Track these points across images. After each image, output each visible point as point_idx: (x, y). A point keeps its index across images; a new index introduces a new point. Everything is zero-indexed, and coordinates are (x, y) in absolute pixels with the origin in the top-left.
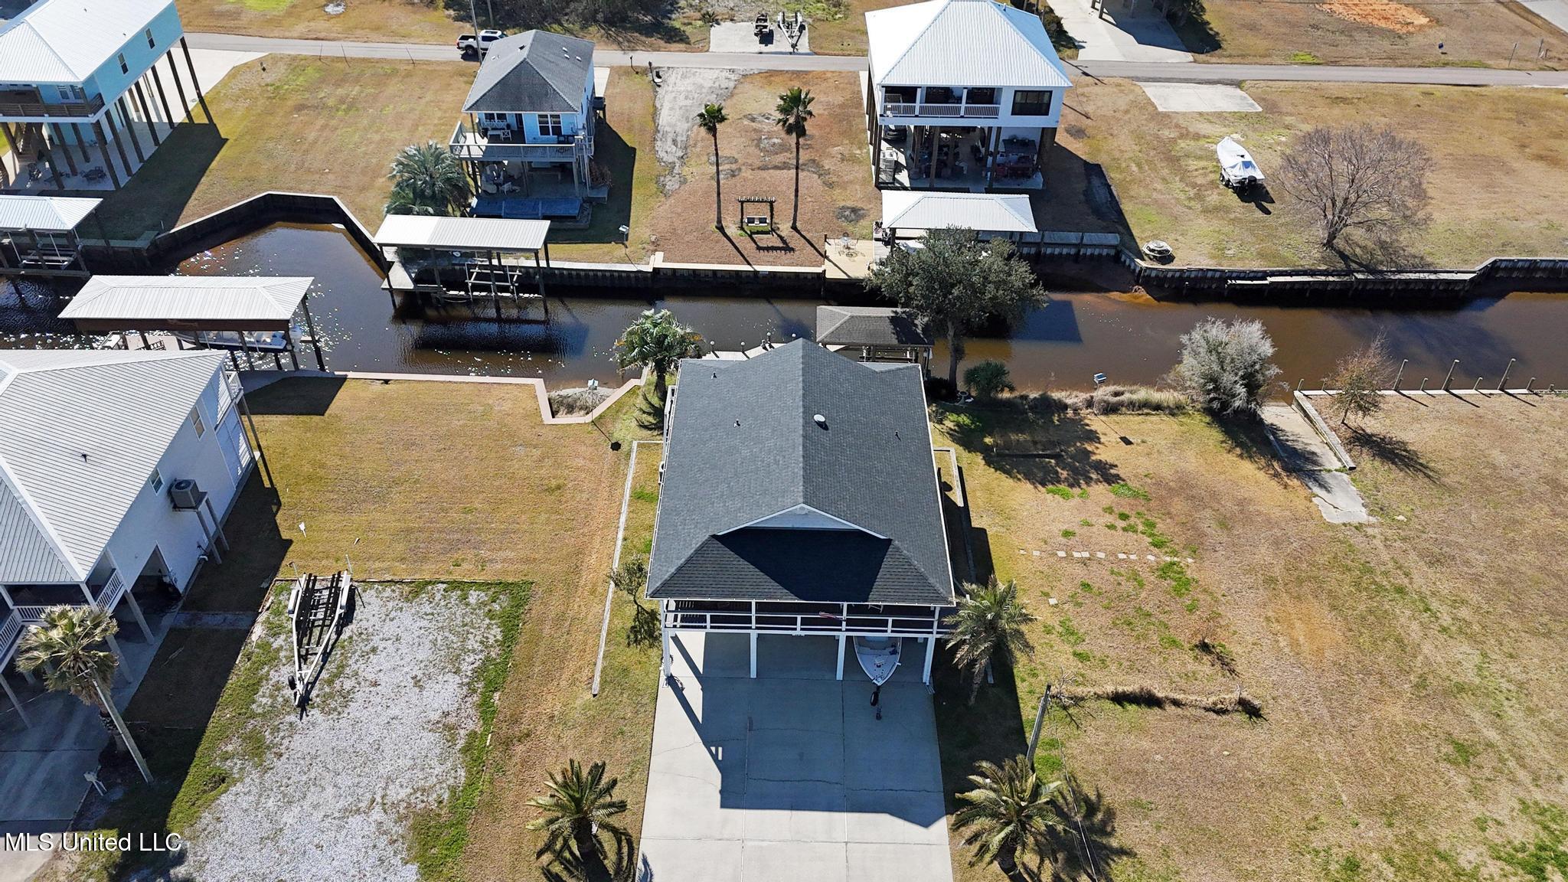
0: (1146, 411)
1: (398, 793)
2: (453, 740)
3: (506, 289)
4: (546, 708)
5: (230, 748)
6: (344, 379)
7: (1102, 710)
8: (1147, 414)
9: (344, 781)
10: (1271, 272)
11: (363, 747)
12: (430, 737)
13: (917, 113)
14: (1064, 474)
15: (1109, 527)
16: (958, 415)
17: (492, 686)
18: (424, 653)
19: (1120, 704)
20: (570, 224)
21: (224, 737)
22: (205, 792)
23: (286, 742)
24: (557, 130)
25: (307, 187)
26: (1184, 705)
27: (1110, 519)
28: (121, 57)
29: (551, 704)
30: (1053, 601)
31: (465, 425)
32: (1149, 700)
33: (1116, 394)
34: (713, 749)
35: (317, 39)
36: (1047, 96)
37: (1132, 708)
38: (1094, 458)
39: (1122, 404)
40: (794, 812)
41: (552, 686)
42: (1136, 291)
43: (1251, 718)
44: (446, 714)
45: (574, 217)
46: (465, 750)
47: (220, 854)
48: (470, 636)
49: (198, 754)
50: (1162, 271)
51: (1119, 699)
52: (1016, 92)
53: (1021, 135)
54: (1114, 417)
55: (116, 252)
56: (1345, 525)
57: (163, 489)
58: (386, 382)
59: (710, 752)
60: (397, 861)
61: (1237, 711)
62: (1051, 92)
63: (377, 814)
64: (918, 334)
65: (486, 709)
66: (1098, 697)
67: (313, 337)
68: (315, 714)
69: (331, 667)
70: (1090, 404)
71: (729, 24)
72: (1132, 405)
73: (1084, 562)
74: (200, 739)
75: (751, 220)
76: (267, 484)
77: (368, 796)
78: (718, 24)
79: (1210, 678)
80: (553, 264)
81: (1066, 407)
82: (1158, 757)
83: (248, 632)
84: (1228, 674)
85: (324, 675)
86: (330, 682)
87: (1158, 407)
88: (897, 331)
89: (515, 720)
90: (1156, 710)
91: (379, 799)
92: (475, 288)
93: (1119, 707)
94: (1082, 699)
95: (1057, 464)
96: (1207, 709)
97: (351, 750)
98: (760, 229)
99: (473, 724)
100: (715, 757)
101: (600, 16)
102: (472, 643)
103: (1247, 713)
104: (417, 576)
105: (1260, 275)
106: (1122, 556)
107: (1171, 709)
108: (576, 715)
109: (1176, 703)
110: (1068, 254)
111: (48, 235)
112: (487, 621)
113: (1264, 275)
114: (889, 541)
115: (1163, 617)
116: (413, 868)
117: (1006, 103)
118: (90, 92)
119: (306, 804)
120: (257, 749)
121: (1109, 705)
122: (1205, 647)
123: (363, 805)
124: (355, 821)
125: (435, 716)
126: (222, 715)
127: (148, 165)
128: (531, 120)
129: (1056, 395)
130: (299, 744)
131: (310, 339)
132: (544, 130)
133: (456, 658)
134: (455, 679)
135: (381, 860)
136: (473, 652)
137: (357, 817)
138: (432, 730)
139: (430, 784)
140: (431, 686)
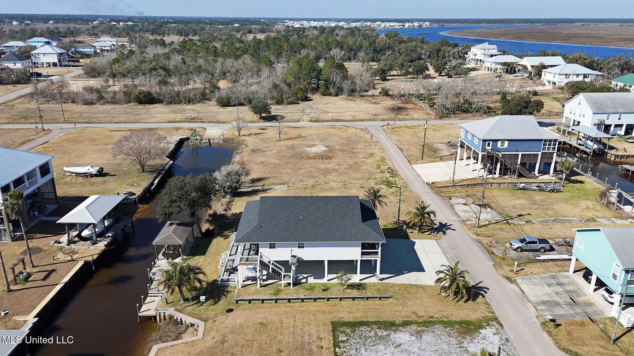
2: (423, 331)
12: (424, 337)
42: (140, 206)
44: (412, 335)
48: (367, 335)
63: (465, 344)
91: (459, 346)
102: (372, 334)
112: (356, 332)
116: (481, 331)
125: (414, 338)
133: (381, 338)
134: (393, 335)
135: (483, 339)
136: (376, 333)
137: (469, 349)
138: (421, 337)
139: (445, 333)
140: (398, 342)
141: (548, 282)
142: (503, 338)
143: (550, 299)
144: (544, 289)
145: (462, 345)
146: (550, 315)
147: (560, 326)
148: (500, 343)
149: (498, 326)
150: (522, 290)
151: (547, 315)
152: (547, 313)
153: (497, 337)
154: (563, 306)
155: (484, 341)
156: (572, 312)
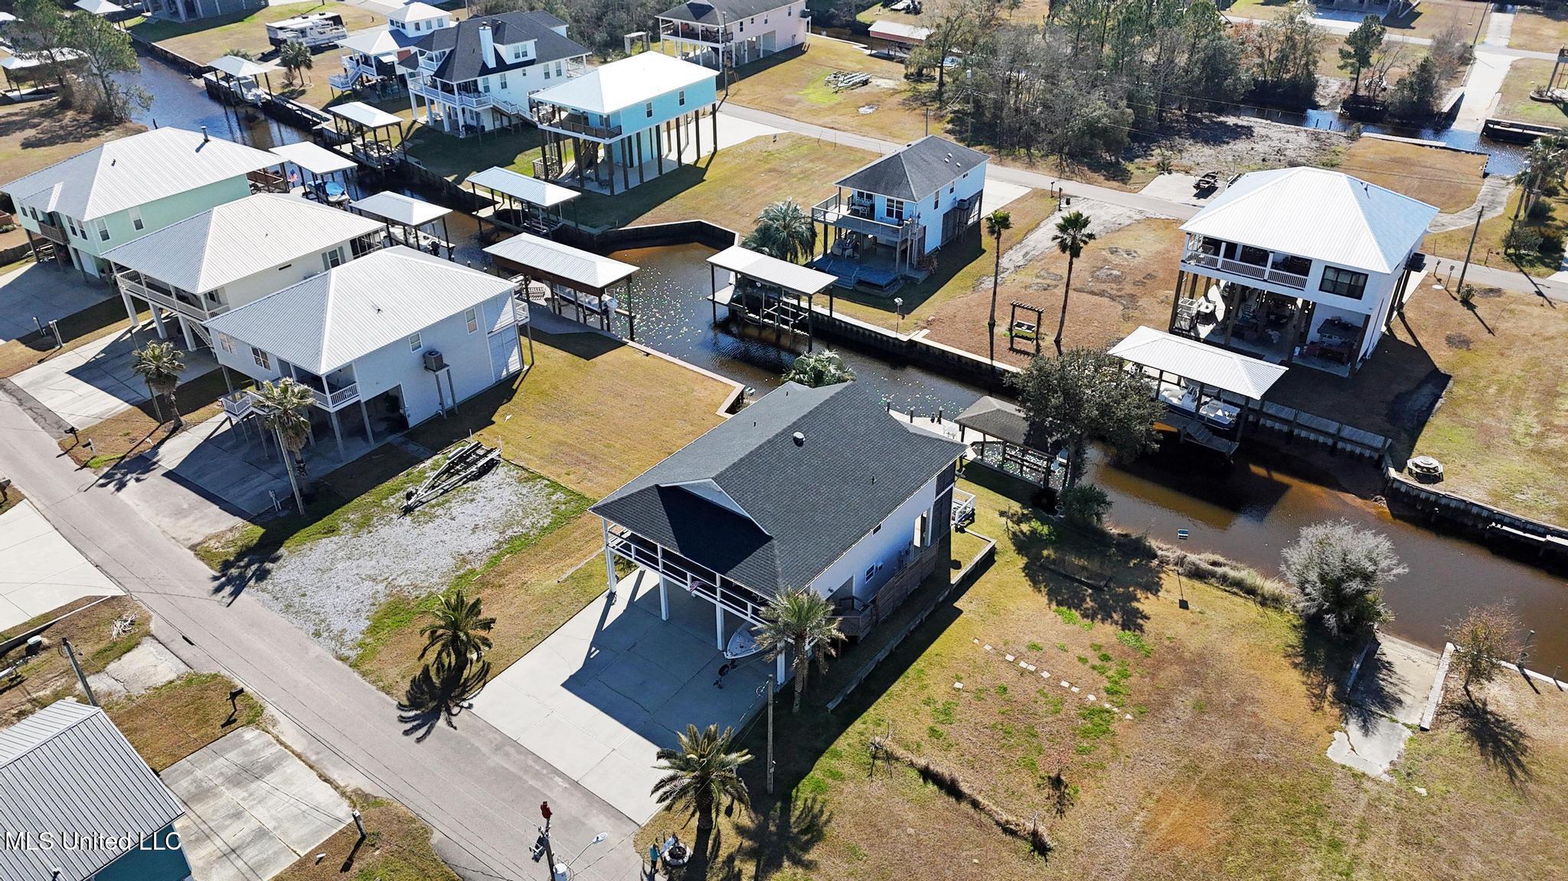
0: (1235, 590)
1: (402, 581)
2: (458, 569)
3: (786, 322)
4: (526, 577)
5: (352, 517)
6: (625, 344)
7: (905, 775)
8: (1235, 594)
9: (385, 561)
10: (1555, 530)
11: (411, 549)
12: (450, 560)
13: (1219, 266)
14: (1089, 603)
15: (1080, 659)
16: (1042, 524)
17: (512, 551)
18: (496, 515)
19: (925, 780)
20: (876, 291)
21: (355, 511)
22: (320, 532)
23: (379, 527)
24: (899, 215)
25: (727, 223)
26: (981, 809)
27: (1089, 653)
28: (649, 105)
29: (531, 577)
30: (958, 685)
31: (664, 396)
32: (951, 789)
33: (1214, 564)
34: (594, 649)
35: (832, 128)
36: (1362, 278)
37: (931, 787)
38: (1135, 604)
39: (1213, 575)
40: (602, 713)
41: (543, 567)
42: (1376, 501)
43: (1033, 851)
44: (471, 553)
45: (881, 287)
46: (460, 577)
47: (294, 566)
48: (531, 517)
49: (335, 512)
50: (1417, 488)
51: (927, 774)
52: (1326, 267)
53: (1346, 318)
54: (1197, 584)
55: (580, 233)
56: (1343, 767)
57: (419, 352)
58: (648, 354)
59: (590, 649)
60: (364, 615)
61: (1026, 839)
62: (1367, 276)
63: (381, 587)
64: (1047, 442)
65: (494, 561)
66: (912, 764)
67: (631, 313)
68: (408, 518)
69: (441, 499)
70: (1180, 562)
71: (1181, 175)
72: (1224, 579)
73: (1023, 672)
74: (344, 504)
75: (1020, 325)
76: (514, 387)
77: (387, 575)
78: (1170, 173)
79: (1034, 806)
80: (835, 315)
81: (1155, 556)
82: (911, 831)
83: (422, 461)
84: (1054, 812)
85: (433, 502)
86: (433, 507)
87: (1251, 591)
88: (1029, 434)
89: (502, 575)
90: (952, 800)
91: (389, 580)
92: (770, 316)
93: (921, 780)
94: (897, 759)
95: (1090, 595)
96: (998, 823)
97: (404, 547)
98: (1025, 335)
99: (478, 566)
100: (589, 653)
101: (1066, 150)
102: (527, 522)
103: (1033, 845)
104: (538, 471)
105: (1541, 530)
106: (1065, 684)
107: (965, 806)
108: (538, 590)
109: (975, 804)
110: (1325, 444)
111: (538, 208)
112: (550, 513)
113: (1548, 531)
114: (770, 538)
115: (1046, 745)
116: (368, 623)
117: (1315, 276)
118: (613, 123)
119: (356, 563)
120: (365, 524)
121: (913, 774)
122: (1057, 782)
123: (380, 578)
124: (368, 583)
125: (464, 551)
126: (367, 498)
127: (643, 186)
128: (881, 201)
129: (1153, 543)
130: (384, 531)
131: (627, 313)
132: (890, 213)
133: (510, 526)
134: (496, 536)
135: (358, 610)
136: (523, 526)
137: (371, 583)
138: (454, 558)
139: (423, 585)
140: (480, 533)
141: (264, 843)
142: (325, 634)
143: (254, 786)
144: (273, 812)
145: (385, 583)
146: (248, 742)
147: (223, 722)
148: (327, 622)
149: (346, 652)
150: (326, 780)
151: (255, 738)
152: (256, 742)
153: (336, 628)
154: (219, 781)
155: (354, 608)
156: (199, 773)
